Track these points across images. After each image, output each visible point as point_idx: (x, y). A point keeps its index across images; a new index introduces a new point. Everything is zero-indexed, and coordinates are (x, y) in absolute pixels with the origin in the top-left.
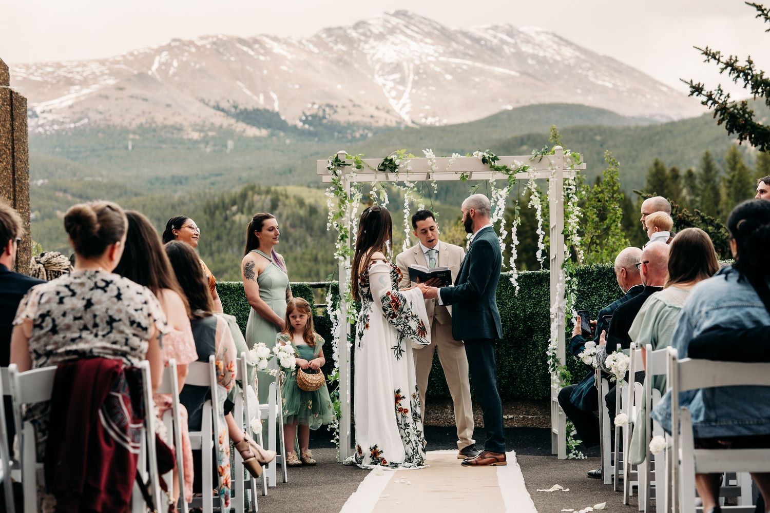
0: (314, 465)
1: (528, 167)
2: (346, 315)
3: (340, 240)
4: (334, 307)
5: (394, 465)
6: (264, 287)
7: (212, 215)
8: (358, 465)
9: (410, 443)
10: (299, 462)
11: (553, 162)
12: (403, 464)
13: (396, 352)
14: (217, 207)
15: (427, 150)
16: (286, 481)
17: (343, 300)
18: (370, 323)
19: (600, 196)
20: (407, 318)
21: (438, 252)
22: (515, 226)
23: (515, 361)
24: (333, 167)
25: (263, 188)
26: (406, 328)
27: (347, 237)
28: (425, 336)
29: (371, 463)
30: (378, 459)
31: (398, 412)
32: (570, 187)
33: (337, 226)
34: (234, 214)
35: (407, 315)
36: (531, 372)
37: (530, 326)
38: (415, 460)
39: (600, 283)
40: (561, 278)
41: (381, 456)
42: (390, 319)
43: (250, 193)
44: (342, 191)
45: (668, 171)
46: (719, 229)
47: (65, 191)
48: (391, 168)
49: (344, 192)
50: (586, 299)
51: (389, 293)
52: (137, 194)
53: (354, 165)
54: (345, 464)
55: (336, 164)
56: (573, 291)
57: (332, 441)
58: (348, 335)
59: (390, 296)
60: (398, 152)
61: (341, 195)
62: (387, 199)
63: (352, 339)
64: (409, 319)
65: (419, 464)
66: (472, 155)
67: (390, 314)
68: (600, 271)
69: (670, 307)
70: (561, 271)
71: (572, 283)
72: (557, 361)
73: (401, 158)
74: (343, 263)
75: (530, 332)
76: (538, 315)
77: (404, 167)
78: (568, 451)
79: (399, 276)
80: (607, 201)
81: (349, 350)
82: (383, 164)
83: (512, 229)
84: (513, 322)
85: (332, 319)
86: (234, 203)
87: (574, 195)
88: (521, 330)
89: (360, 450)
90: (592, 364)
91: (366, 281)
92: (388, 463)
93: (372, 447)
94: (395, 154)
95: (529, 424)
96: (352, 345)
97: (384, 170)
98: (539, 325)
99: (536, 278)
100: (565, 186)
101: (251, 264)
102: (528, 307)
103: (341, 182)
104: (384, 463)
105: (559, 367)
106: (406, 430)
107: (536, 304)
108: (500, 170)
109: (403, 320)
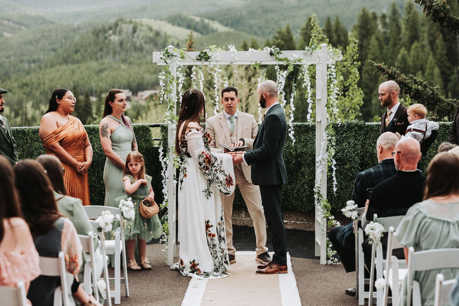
0: (149, 269)
1: (303, 59)
2: (172, 162)
3: (169, 109)
4: (164, 156)
5: (206, 274)
6: (115, 142)
7: (97, 36)
8: (181, 271)
9: (217, 258)
10: (139, 268)
11: (320, 55)
12: (212, 273)
13: (206, 194)
14: (100, 31)
15: (231, 45)
16: (128, 295)
17: (171, 152)
18: (187, 173)
19: (345, 63)
20: (216, 170)
21: (236, 118)
22: (292, 97)
23: (289, 184)
24: (165, 57)
25: (128, 20)
26: (215, 178)
27: (174, 108)
28: (229, 187)
29: (190, 272)
30: (195, 269)
31: (208, 236)
32: (332, 74)
33: (167, 98)
34: (110, 35)
35: (217, 169)
36: (300, 193)
37: (300, 161)
38: (221, 270)
39: (349, 134)
40: (324, 138)
41: (197, 267)
42: (204, 171)
43: (120, 23)
44: (170, 74)
45: (370, 15)
46: (426, 88)
47: (9, 20)
48: (205, 58)
49: (172, 75)
50: (339, 145)
51: (203, 153)
52: (52, 23)
53: (179, 56)
54: (172, 269)
55: (167, 55)
56: (332, 146)
57: (163, 250)
58: (174, 175)
59: (204, 155)
60: (211, 47)
61: (170, 77)
62: (203, 77)
63: (177, 179)
64: (218, 171)
65: (223, 273)
66: (263, 50)
67: (204, 167)
68: (349, 125)
69: (430, 218)
70: (325, 133)
71: (332, 140)
72: (320, 196)
73: (212, 52)
74: (171, 126)
75: (299, 165)
76: (306, 154)
77: (215, 58)
78: (328, 258)
79: (209, 139)
80: (349, 67)
81: (175, 185)
82: (199, 56)
83: (291, 99)
84: (288, 158)
85: (163, 164)
86: (110, 29)
87: (334, 79)
88: (293, 164)
89: (182, 263)
90: (351, 217)
91: (185, 144)
92: (202, 273)
93: (191, 261)
94: (208, 48)
95: (298, 227)
96: (177, 182)
97: (200, 60)
98: (306, 160)
99: (304, 128)
100: (328, 73)
101: (105, 126)
102: (298, 148)
103: (170, 69)
104: (199, 272)
105: (322, 200)
106: (214, 249)
107: (304, 146)
108: (283, 61)
109: (213, 172)
